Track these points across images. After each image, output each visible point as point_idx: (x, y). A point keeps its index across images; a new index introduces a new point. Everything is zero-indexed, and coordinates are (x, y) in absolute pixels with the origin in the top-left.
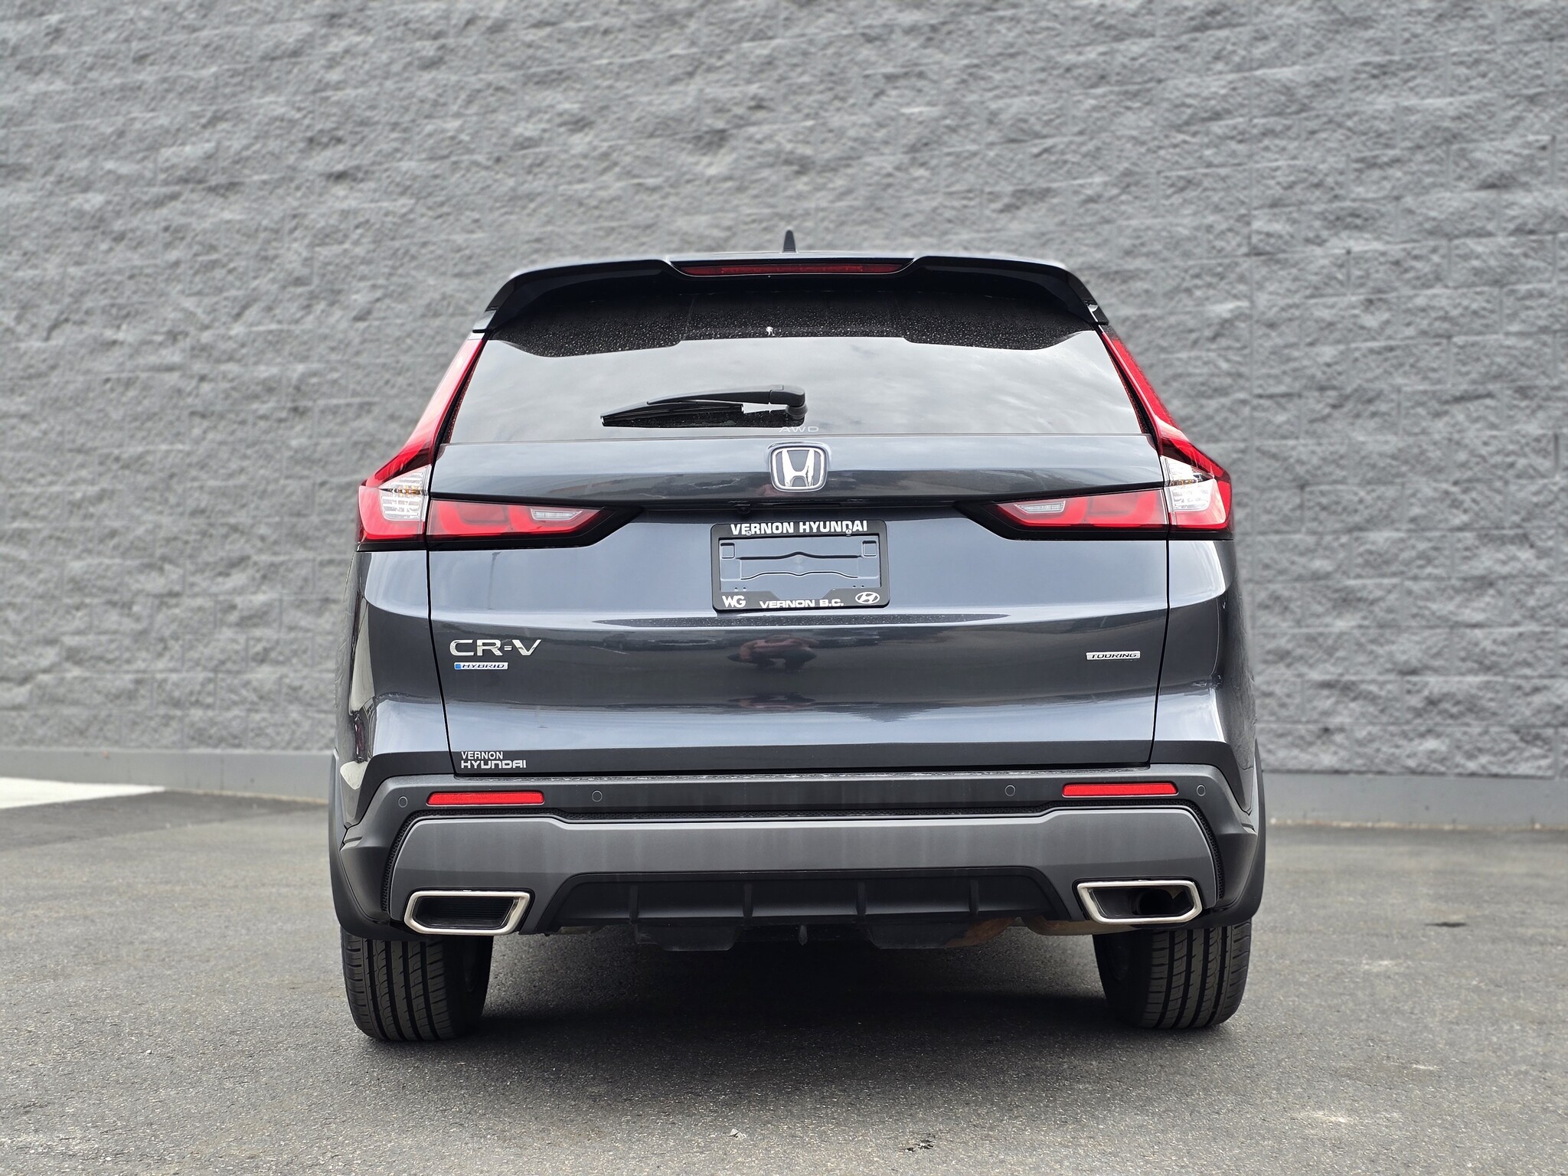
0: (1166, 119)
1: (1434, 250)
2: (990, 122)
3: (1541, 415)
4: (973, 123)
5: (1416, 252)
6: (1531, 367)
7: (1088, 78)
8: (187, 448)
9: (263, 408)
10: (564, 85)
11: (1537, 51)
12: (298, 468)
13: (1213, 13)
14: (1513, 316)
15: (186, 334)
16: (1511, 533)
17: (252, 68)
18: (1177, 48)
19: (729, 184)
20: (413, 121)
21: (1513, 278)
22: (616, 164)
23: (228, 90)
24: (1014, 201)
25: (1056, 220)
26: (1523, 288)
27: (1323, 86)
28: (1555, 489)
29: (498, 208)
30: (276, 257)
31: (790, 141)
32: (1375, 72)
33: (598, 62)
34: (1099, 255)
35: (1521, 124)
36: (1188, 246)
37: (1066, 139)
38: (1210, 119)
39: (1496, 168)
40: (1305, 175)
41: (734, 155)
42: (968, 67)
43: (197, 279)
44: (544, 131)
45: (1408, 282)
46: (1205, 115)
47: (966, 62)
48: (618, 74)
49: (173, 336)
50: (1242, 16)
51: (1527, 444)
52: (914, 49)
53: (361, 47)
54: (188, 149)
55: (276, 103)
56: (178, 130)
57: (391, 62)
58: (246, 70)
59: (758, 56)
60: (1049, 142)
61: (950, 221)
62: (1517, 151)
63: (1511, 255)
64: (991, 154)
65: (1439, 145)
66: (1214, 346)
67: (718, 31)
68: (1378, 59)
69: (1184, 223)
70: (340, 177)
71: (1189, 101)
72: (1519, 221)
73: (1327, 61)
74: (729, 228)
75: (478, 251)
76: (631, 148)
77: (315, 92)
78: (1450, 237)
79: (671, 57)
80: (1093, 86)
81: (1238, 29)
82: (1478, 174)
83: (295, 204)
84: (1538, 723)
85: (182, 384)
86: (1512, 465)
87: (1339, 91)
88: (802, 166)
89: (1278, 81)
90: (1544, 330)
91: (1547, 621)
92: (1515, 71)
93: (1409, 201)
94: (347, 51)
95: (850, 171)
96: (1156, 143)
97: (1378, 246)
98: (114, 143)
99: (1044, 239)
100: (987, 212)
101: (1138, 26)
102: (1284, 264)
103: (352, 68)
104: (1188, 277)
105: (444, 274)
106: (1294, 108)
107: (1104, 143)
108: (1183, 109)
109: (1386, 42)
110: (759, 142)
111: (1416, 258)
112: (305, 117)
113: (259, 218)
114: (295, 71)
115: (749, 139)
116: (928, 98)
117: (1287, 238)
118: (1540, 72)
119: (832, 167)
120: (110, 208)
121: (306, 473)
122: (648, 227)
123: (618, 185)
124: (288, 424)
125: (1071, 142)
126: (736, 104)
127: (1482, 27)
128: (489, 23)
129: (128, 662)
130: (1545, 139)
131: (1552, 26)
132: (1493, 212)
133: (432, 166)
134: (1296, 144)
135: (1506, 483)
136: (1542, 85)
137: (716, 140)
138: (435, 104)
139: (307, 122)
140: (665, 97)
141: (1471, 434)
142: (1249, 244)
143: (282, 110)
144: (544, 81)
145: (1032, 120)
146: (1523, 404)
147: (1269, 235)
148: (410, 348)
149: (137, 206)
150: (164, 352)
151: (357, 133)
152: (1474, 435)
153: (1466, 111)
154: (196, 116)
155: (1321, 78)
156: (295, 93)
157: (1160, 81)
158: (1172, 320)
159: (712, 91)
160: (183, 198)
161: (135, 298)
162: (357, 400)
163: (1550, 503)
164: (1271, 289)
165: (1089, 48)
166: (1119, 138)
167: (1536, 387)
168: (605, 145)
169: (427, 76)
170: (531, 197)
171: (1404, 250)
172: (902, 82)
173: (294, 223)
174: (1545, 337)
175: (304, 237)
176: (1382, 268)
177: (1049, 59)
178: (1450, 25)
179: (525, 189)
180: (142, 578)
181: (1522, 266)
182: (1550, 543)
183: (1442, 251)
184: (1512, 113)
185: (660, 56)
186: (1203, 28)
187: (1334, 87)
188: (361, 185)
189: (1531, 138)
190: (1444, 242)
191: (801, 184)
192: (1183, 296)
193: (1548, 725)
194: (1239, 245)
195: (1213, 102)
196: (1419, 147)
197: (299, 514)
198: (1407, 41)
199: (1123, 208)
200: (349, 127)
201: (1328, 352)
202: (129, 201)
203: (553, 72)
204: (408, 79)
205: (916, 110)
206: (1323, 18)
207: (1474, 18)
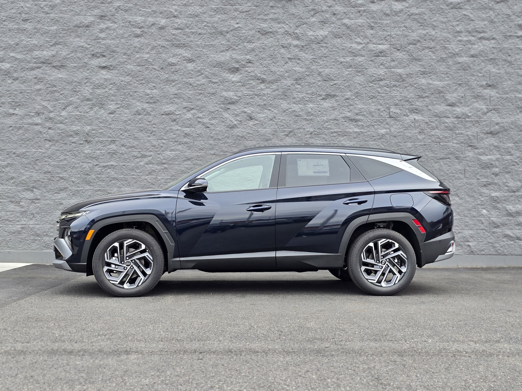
0: (368, 79)
1: (436, 120)
2: (319, 75)
3: (461, 164)
4: (314, 74)
5: (431, 121)
6: (459, 152)
7: (347, 66)
8: (44, 151)
9: (74, 140)
10: (185, 48)
11: (461, 73)
12: (87, 160)
13: (381, 52)
14: (455, 138)
15: (44, 113)
16: (454, 193)
17: (70, 29)
18: (371, 61)
19: (240, 84)
20: (132, 53)
21: (455, 129)
22: (203, 74)
23: (61, 35)
24: (325, 97)
25: (337, 103)
26: (457, 132)
27: (409, 75)
28: (464, 182)
29: (162, 83)
30: (80, 91)
31: (259, 73)
32: (422, 73)
33: (197, 43)
34: (349, 114)
35: (457, 91)
36: (374, 114)
37: (340, 82)
38: (380, 81)
39: (451, 101)
40: (404, 98)
41: (241, 76)
42: (313, 58)
43: (48, 95)
44: (178, 61)
45: (429, 128)
46: (378, 79)
47: (312, 57)
48: (204, 47)
49: (38, 114)
50: (388, 54)
51: (458, 171)
52: (297, 52)
53: (113, 27)
54: (45, 52)
55: (80, 41)
56: (41, 46)
57: (124, 33)
58: (68, 29)
59: (249, 48)
60: (336, 82)
61: (307, 101)
62: (456, 97)
63: (455, 123)
64: (319, 83)
65: (437, 94)
66: (380, 141)
67: (236, 39)
68: (423, 70)
69: (373, 108)
70: (104, 68)
71: (374, 75)
72: (457, 115)
73: (410, 69)
74: (240, 97)
75: (155, 96)
76: (208, 70)
77: (95, 39)
78: (440, 117)
79: (221, 44)
80: (348, 68)
81: (387, 58)
82: (447, 102)
83: (87, 75)
84: (460, 241)
85: (41, 130)
86: (454, 176)
87: (413, 77)
88: (262, 81)
89: (397, 72)
90: (462, 143)
91: (462, 215)
92: (456, 77)
93: (430, 107)
94: (107, 28)
95: (277, 84)
96: (365, 85)
97: (421, 118)
98: (14, 47)
99: (334, 108)
100: (318, 99)
101: (360, 53)
102: (398, 121)
103: (109, 34)
104: (373, 122)
105: (142, 102)
106: (401, 80)
107: (351, 84)
108: (372, 77)
109: (424, 66)
110: (249, 73)
111: (431, 122)
112: (91, 47)
113: (73, 78)
114: (87, 32)
115: (246, 71)
116: (301, 66)
117: (399, 114)
118: (461, 78)
119: (272, 82)
120: (12, 69)
121: (91, 161)
122: (213, 94)
123: (204, 80)
124: (83, 145)
125: (342, 83)
126: (242, 61)
127: (448, 65)
128: (160, 26)
129: (18, 221)
130: (463, 95)
131: (465, 67)
132: (450, 112)
133: (139, 68)
134: (402, 89)
135: (453, 180)
136: (462, 81)
137: (235, 70)
138: (140, 48)
139: (91, 49)
140: (220, 56)
141: (444, 168)
142: (389, 115)
143: (83, 44)
144: (178, 46)
145: (331, 75)
146: (457, 161)
147: (394, 113)
148: (130, 124)
149: (23, 69)
150: (34, 119)
151: (111, 54)
152: (445, 168)
153: (445, 86)
154: (48, 42)
155: (408, 73)
156: (87, 39)
157: (366, 69)
158: (369, 133)
159: (234, 56)
160: (42, 69)
161: (23, 100)
162: (110, 139)
163: (463, 186)
164: (395, 127)
165: (347, 58)
166: (355, 83)
167: (460, 157)
168: (199, 68)
169: (137, 40)
170: (173, 81)
171: (429, 120)
172: (294, 60)
173: (86, 81)
174: (462, 144)
175: (90, 85)
176: (423, 124)
177: (336, 59)
178: (440, 64)
179: (171, 78)
180: (24, 193)
181: (457, 126)
182: (463, 196)
183: (438, 121)
184: (454, 88)
185: (218, 44)
186: (379, 56)
187: (412, 76)
188: (112, 71)
189: (459, 94)
190: (438, 119)
191: (262, 86)
192: (372, 127)
193: (462, 241)
194: (387, 115)
195: (381, 76)
196: (433, 94)
197: (87, 175)
198: (430, 66)
199: (356, 102)
200: (108, 52)
201: (409, 145)
202: (20, 68)
203: (182, 44)
204: (130, 40)
205: (298, 69)
206: (409, 57)
207: (446, 63)
